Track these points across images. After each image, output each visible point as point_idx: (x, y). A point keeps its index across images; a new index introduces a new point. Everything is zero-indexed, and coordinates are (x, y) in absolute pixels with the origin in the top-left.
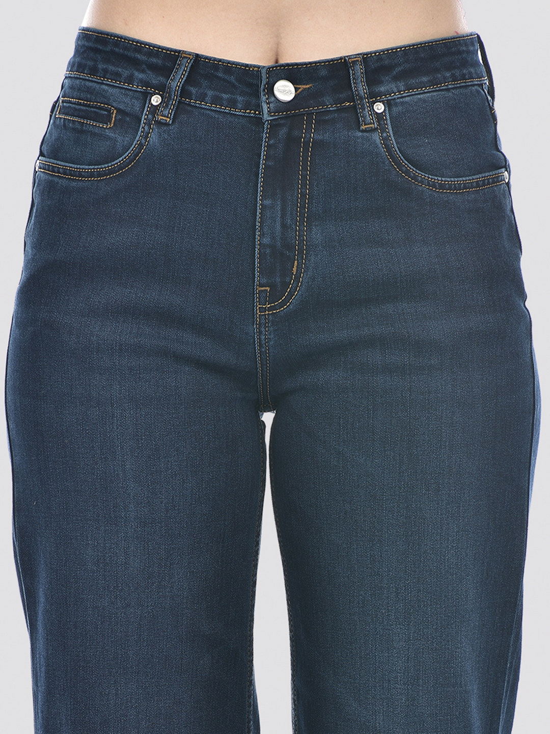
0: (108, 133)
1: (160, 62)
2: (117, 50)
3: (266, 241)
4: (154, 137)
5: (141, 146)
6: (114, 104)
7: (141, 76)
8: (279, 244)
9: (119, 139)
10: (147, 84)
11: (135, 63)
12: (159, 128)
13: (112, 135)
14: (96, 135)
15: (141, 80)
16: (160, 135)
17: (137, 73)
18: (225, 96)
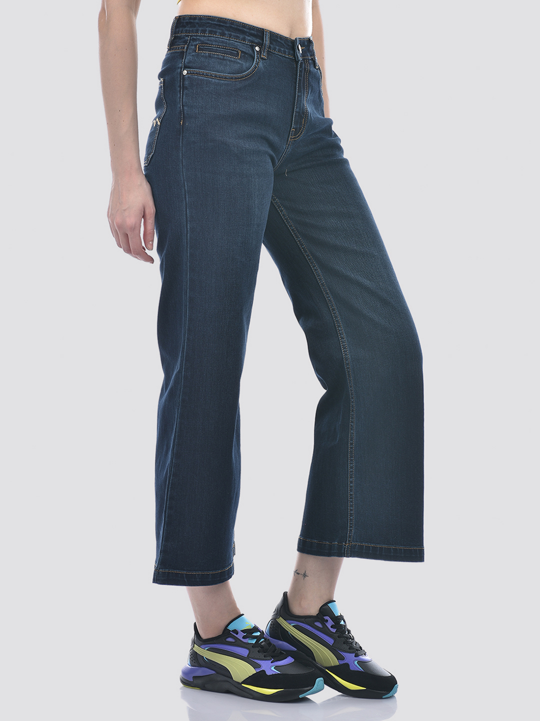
0: (238, 60)
1: (255, 33)
2: (233, 26)
3: (298, 110)
4: (261, 65)
5: (256, 67)
6: (240, 49)
7: (249, 38)
9: (244, 64)
10: (252, 42)
11: (243, 32)
12: (261, 61)
13: (240, 62)
14: (231, 61)
15: (249, 40)
16: (263, 64)
17: (247, 37)
18: (282, 49)
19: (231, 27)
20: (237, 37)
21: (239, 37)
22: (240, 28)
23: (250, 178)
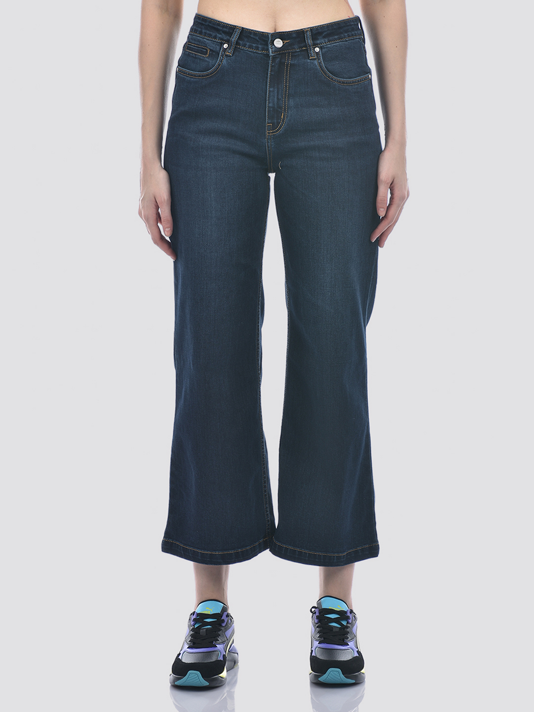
0: (206, 59)
1: (227, 30)
3: (271, 105)
4: (224, 61)
5: (219, 65)
6: (209, 47)
7: (220, 36)
8: (276, 106)
9: (211, 62)
10: (222, 39)
11: (218, 30)
12: (226, 58)
13: (208, 60)
14: (201, 59)
15: (220, 38)
16: (227, 61)
17: (218, 35)
18: (254, 45)
19: (209, 25)
20: (210, 35)
21: (211, 35)
22: (215, 26)
23: (206, 172)
